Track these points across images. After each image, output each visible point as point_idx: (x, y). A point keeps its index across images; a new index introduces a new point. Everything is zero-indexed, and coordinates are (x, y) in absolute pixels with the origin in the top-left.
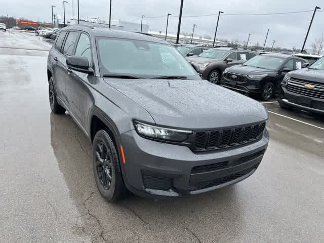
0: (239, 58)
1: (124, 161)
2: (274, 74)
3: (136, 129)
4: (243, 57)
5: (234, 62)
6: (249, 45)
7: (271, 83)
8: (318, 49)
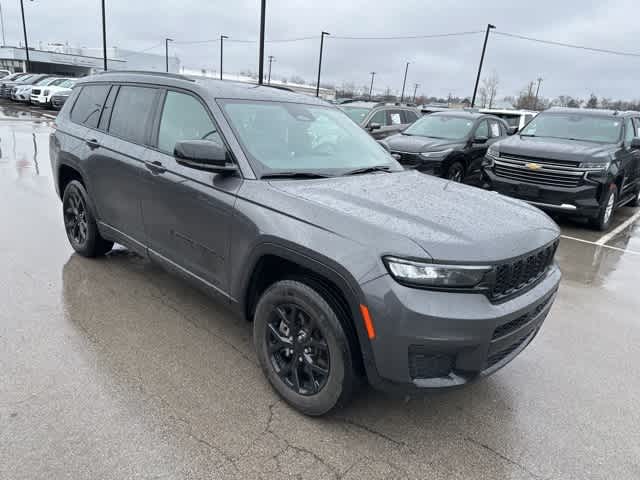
0: (390, 122)
1: (372, 335)
2: (461, 147)
3: (390, 272)
4: (396, 118)
5: (384, 128)
6: (374, 93)
7: (459, 164)
8: (489, 97)
